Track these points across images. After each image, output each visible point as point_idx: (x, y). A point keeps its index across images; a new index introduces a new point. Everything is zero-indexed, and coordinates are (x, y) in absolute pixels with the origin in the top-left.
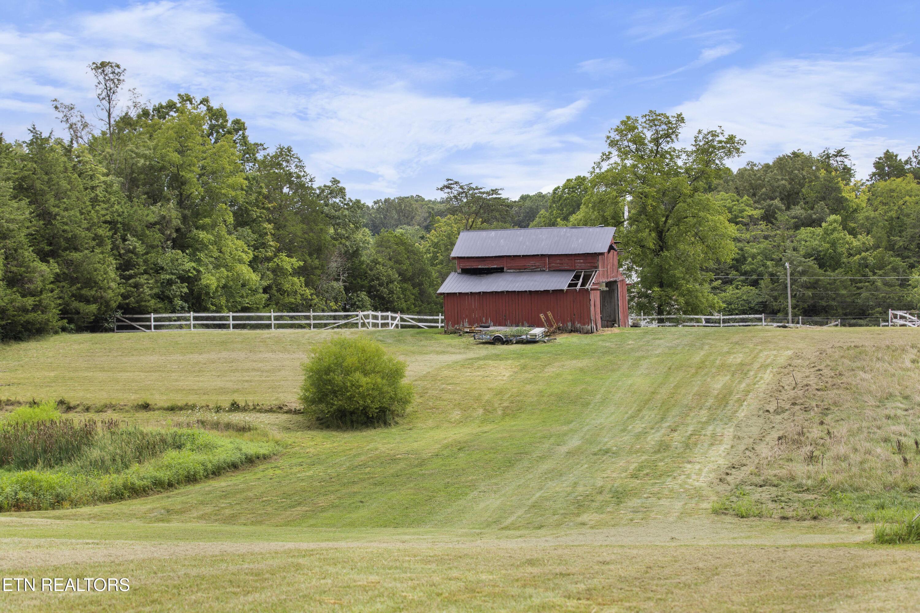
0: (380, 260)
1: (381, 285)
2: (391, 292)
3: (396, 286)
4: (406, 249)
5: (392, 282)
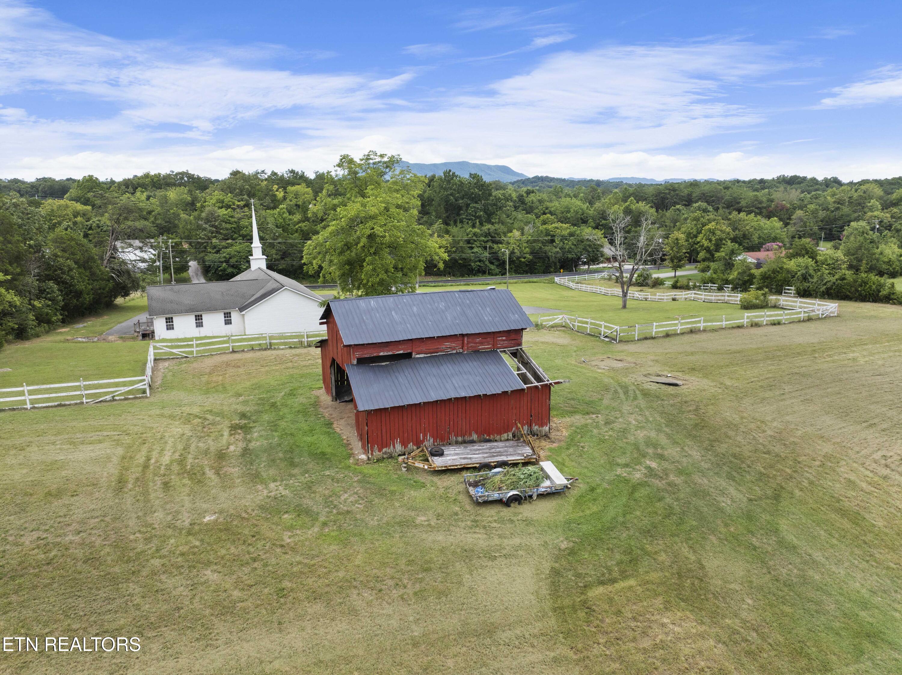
0: (59, 254)
1: (63, 273)
2: (72, 278)
3: (75, 273)
4: (77, 243)
5: (71, 270)
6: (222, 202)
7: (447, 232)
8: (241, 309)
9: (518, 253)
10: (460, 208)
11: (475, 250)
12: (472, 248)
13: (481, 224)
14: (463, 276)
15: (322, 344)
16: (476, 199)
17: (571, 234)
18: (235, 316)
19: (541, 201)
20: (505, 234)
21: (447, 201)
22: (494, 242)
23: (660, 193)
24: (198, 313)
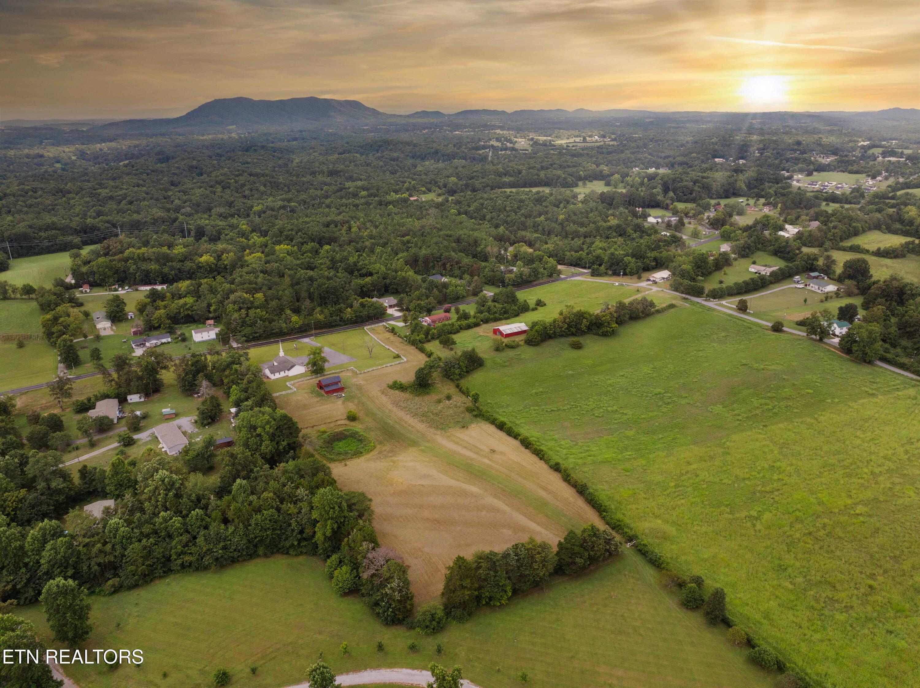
6: (234, 309)
7: (322, 312)
8: (289, 370)
9: (350, 317)
10: (326, 298)
11: (334, 317)
12: (332, 317)
13: (335, 305)
18: (286, 371)
19: (365, 265)
20: (345, 309)
22: (341, 312)
23: (426, 256)
24: (279, 372)
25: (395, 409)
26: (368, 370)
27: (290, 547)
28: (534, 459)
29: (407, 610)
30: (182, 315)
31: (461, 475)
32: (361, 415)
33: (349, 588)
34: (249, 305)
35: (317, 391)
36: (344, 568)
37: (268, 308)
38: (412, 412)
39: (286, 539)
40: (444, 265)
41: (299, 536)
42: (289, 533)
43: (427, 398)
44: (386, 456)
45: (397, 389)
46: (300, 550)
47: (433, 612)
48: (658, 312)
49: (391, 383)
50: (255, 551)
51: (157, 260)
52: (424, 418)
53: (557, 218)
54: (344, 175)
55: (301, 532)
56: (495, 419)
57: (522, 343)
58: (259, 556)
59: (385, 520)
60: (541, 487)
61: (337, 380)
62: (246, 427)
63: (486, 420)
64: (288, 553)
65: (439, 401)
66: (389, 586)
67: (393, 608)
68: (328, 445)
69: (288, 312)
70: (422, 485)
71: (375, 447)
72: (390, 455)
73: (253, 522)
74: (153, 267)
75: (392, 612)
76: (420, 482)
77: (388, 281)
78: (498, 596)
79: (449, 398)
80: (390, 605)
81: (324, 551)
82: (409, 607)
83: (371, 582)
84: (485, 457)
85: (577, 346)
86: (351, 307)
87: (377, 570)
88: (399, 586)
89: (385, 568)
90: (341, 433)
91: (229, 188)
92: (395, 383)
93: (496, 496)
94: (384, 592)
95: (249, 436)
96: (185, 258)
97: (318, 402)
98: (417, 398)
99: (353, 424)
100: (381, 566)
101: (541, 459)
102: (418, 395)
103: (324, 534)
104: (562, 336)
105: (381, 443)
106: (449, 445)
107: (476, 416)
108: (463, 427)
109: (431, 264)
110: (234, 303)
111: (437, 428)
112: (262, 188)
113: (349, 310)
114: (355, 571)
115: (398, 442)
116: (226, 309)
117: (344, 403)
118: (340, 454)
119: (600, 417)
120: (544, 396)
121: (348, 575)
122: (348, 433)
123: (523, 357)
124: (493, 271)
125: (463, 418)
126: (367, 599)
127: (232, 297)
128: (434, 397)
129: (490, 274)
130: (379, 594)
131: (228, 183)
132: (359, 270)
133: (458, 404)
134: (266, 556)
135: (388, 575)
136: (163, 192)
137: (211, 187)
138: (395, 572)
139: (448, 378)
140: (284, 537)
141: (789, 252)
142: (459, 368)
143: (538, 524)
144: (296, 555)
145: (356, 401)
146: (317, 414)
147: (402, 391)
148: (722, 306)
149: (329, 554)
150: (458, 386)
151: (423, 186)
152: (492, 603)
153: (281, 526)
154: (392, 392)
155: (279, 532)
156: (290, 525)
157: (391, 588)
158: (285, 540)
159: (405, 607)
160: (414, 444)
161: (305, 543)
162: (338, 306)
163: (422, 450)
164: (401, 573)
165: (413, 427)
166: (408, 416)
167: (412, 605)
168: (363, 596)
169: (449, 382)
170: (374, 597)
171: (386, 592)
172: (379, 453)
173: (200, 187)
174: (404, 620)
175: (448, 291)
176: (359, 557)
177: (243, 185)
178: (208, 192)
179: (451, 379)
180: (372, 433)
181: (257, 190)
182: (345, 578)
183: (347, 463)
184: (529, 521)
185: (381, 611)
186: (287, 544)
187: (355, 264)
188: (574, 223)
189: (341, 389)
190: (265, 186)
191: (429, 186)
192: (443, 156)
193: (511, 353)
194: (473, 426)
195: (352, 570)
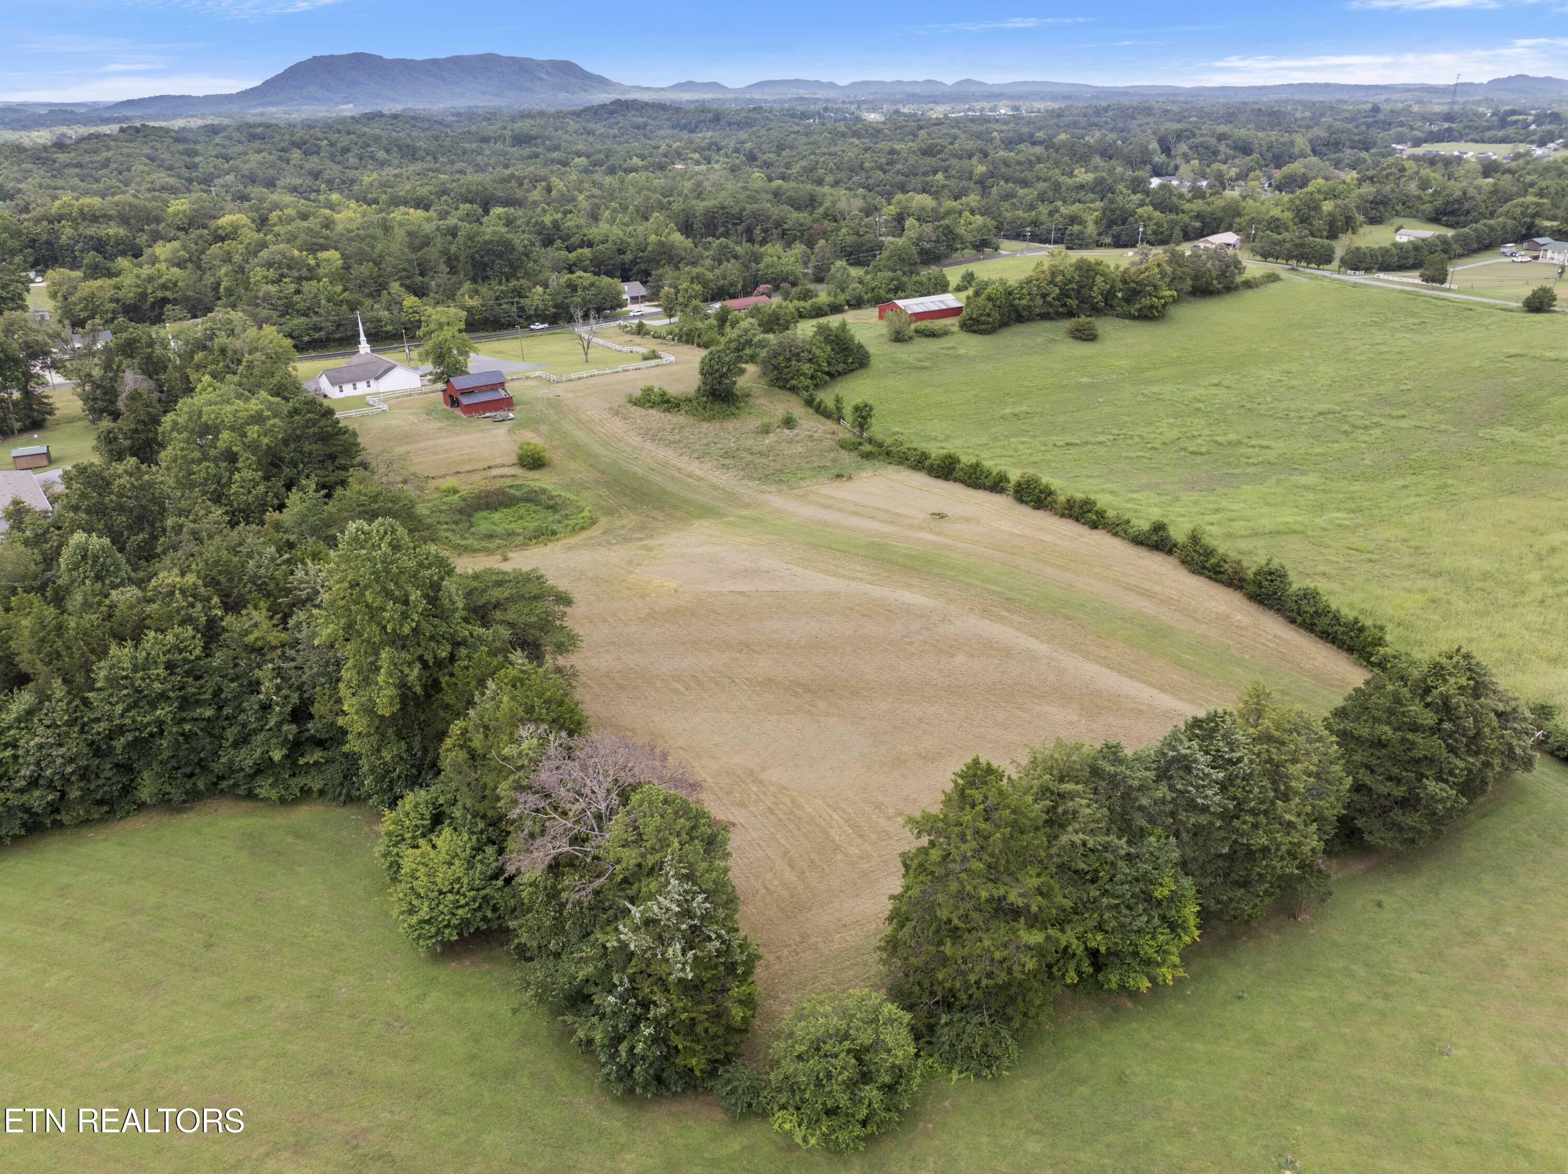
6: (266, 277)
7: (476, 292)
8: (377, 378)
9: (541, 307)
10: (486, 265)
11: (504, 306)
12: (500, 305)
13: (507, 280)
14: (495, 330)
15: (444, 391)
16: (500, 256)
17: (592, 284)
18: (372, 382)
19: (577, 227)
20: (530, 289)
21: (473, 258)
22: (520, 297)
23: (709, 212)
24: (354, 382)
25: (648, 445)
26: (579, 375)
27: (258, 771)
28: (1069, 528)
29: (729, 1029)
30: (151, 300)
31: (859, 568)
32: (554, 456)
33: (465, 922)
34: (304, 272)
35: (444, 410)
36: (445, 838)
37: (349, 280)
38: (694, 451)
39: (243, 740)
40: (749, 231)
41: (290, 730)
42: (250, 718)
43: (730, 425)
44: (625, 540)
45: (654, 405)
46: (301, 780)
47: (865, 1037)
48: (1248, 285)
49: (638, 393)
50: (126, 790)
51: (124, 220)
52: (728, 461)
53: (971, 173)
54: (543, 144)
55: (300, 714)
56: (924, 456)
57: (956, 329)
58: (141, 806)
59: (621, 687)
60: (1127, 588)
61: (495, 380)
62: (185, 428)
63: (900, 463)
64: (251, 796)
65: (766, 430)
66: (636, 912)
67: (657, 1022)
68: (457, 517)
69: (395, 287)
70: (741, 593)
71: (593, 522)
72: (637, 535)
73: (101, 672)
74: (111, 232)
75: (655, 1040)
76: (731, 586)
77: (628, 257)
78: (1148, 949)
79: (789, 422)
80: (646, 1004)
81: (380, 779)
82: (737, 1013)
83: (553, 894)
84: (921, 528)
85: (1086, 336)
86: (546, 286)
87: (576, 840)
88: (687, 913)
89: (616, 827)
90: (501, 492)
91: (318, 153)
92: (648, 391)
93: (985, 612)
94: (612, 944)
95: (197, 455)
96: (190, 224)
97: (440, 428)
98: (705, 425)
99: (532, 474)
100: (599, 817)
101: (1094, 526)
102: (712, 419)
103: (369, 710)
104: (1045, 317)
105: (610, 512)
106: (807, 511)
107: (867, 456)
108: (839, 476)
109: (721, 229)
110: (269, 265)
111: (766, 478)
112: (382, 154)
113: (539, 289)
114: (490, 850)
115: (662, 509)
116: (248, 278)
117: (511, 431)
118: (490, 537)
119: (1202, 454)
120: (1036, 420)
121: (458, 868)
122: (518, 493)
123: (962, 351)
124: (858, 234)
125: (834, 461)
126: (538, 971)
127: (264, 254)
128: (754, 423)
129: (851, 239)
130: (588, 951)
131: (316, 145)
132: (564, 239)
133: (816, 435)
134: (165, 804)
135: (631, 857)
136: (185, 158)
137: (282, 150)
138: (664, 844)
139: (783, 387)
140: (231, 734)
141: (1468, 212)
142: (810, 360)
143: (1162, 689)
144: (282, 801)
145: (544, 428)
146: (435, 454)
147: (668, 410)
148: (1379, 279)
149: (398, 791)
150: (809, 403)
151: (695, 151)
152: (1113, 979)
153: (218, 691)
154: (638, 412)
155: (209, 713)
156: (254, 687)
157: (649, 922)
158: (236, 745)
159: (717, 1015)
160: (706, 512)
161: (316, 756)
162: (513, 283)
163: (728, 523)
164: (698, 845)
165: (699, 479)
166: (686, 458)
167: (748, 1002)
168: (524, 954)
169: (787, 395)
170: (567, 966)
171: (624, 946)
172: (604, 533)
173: (260, 152)
174: (712, 1073)
175: (762, 266)
176: (504, 789)
177: (345, 150)
178: (273, 158)
179: (793, 389)
180: (586, 494)
181: (373, 158)
182: (443, 877)
183: (510, 555)
184: (1125, 680)
185: (598, 1037)
186: (247, 758)
187: (556, 225)
188: (1007, 181)
189: (507, 403)
190: (388, 151)
191: (707, 153)
192: (729, 124)
193: (933, 346)
194: (864, 474)
195: (478, 849)
